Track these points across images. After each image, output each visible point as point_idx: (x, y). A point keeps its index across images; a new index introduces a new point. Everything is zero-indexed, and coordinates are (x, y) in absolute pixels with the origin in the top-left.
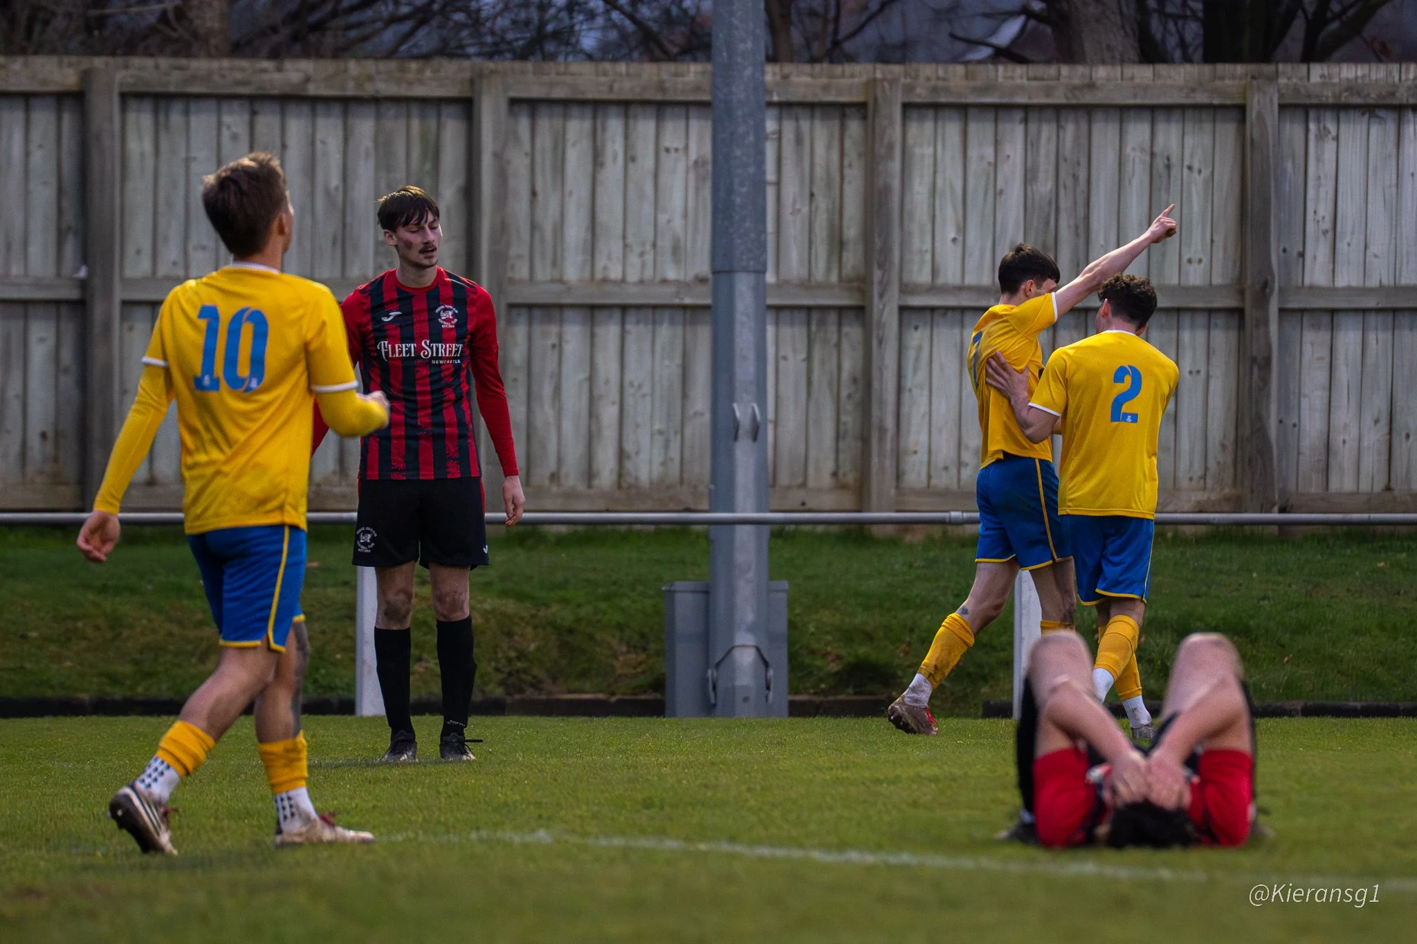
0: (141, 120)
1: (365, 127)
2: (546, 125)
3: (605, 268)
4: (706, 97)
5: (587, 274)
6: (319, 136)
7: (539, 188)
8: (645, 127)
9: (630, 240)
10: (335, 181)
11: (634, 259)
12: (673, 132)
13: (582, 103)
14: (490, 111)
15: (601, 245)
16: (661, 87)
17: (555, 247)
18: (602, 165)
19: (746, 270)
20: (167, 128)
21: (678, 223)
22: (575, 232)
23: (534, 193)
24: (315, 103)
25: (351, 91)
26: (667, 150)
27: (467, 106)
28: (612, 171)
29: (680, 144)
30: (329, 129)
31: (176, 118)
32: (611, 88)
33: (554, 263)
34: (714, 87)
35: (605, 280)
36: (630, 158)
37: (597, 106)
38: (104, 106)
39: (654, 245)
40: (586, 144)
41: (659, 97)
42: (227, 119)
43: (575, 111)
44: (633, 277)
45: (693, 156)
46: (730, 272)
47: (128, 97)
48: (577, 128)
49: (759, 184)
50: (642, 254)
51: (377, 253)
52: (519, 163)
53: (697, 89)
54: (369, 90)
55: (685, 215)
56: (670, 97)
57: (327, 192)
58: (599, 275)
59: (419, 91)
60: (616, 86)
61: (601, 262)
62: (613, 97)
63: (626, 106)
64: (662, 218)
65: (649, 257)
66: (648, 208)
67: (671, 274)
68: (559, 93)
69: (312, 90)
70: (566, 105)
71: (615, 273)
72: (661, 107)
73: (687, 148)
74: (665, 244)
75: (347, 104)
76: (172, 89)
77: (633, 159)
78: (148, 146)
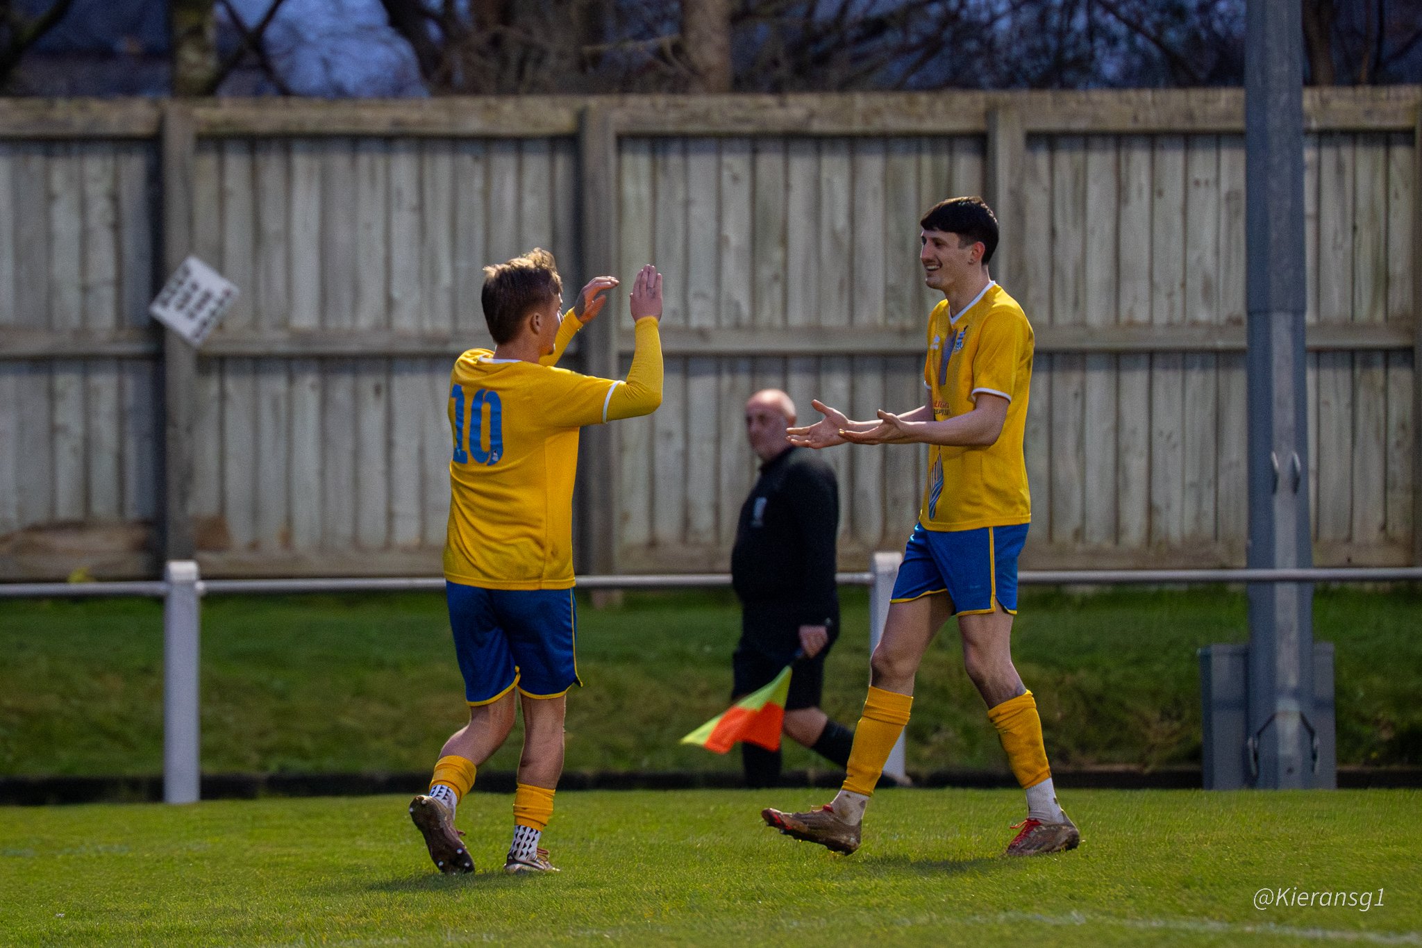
0: (638, 164)
1: (873, 165)
2: (1065, 160)
3: (1131, 311)
4: (1238, 124)
5: (1112, 319)
6: (825, 175)
7: (1059, 226)
8: (1173, 159)
9: (1157, 279)
10: (841, 222)
11: (1162, 301)
12: (1203, 163)
13: (1104, 135)
14: (1006, 145)
15: (1127, 288)
16: (1190, 116)
17: (1076, 287)
18: (1127, 201)
19: (1282, 309)
20: (665, 168)
21: (1209, 259)
22: (1098, 272)
23: (1053, 233)
24: (819, 142)
25: (857, 127)
26: (1197, 183)
27: (981, 142)
28: (1138, 206)
29: (1211, 175)
30: (835, 167)
31: (674, 160)
32: (1135, 119)
33: (1076, 304)
34: (1248, 116)
35: (1131, 324)
36: (1156, 192)
37: (1120, 139)
38: (598, 146)
39: (1184, 285)
40: (1109, 180)
41: (1187, 126)
42: (728, 159)
43: (1097, 142)
44: (1161, 318)
45: (1225, 186)
46: (1266, 312)
47: (626, 140)
48: (1099, 162)
49: (1297, 217)
50: (1170, 295)
51: (886, 299)
52: (1037, 199)
53: (1229, 116)
54: (876, 125)
55: (1217, 252)
56: (1200, 125)
57: (834, 235)
58: (1124, 317)
59: (929, 125)
60: (1141, 117)
61: (1125, 305)
62: (1140, 126)
63: (1153, 139)
64: (1193, 256)
65: (1178, 299)
66: (1176, 245)
67: (1203, 315)
68: (1080, 125)
69: (817, 126)
70: (1086, 139)
71: (1142, 315)
72: (1189, 139)
73: (1217, 181)
74: (1195, 284)
75: (853, 143)
76: (670, 128)
77: (1160, 194)
78: (645, 190)
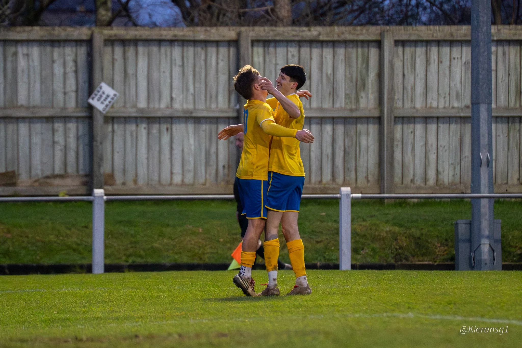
0: (259, 51)
1: (341, 51)
2: (408, 50)
3: (431, 103)
4: (469, 38)
5: (424, 105)
6: (324, 54)
7: (406, 73)
8: (446, 50)
9: (440, 92)
10: (330, 72)
11: (442, 100)
12: (456, 51)
13: (422, 41)
14: (388, 44)
15: (429, 95)
16: (452, 35)
17: (412, 94)
18: (430, 64)
19: (483, 103)
20: (268, 53)
21: (458, 85)
22: (419, 89)
23: (404, 75)
24: (322, 43)
25: (336, 38)
26: (454, 58)
27: (379, 44)
28: (433, 67)
29: (459, 56)
30: (328, 52)
31: (272, 50)
32: (433, 36)
33: (412, 101)
34: (472, 35)
35: (431, 107)
36: (440, 62)
37: (427, 43)
38: (245, 44)
39: (449, 94)
40: (423, 56)
41: (451, 38)
42: (290, 49)
43: (419, 44)
44: (441, 106)
45: (464, 60)
46: (478, 104)
47: (254, 42)
48: (420, 51)
49: (489, 70)
50: (445, 98)
51: (345, 98)
52: (398, 64)
53: (465, 35)
54: (342, 37)
55: (461, 82)
56: (455, 38)
57: (327, 75)
58: (428, 105)
59: (361, 38)
60: (435, 35)
61: (429, 101)
62: (434, 39)
63: (439, 43)
64: (452, 84)
65: (447, 99)
66: (447, 80)
67: (456, 105)
68: (413, 38)
69: (321, 38)
70: (416, 43)
71: (435, 105)
72: (452, 43)
73: (461, 57)
74: (454, 94)
75: (334, 43)
76: (270, 38)
77: (441, 62)
78: (261, 59)
